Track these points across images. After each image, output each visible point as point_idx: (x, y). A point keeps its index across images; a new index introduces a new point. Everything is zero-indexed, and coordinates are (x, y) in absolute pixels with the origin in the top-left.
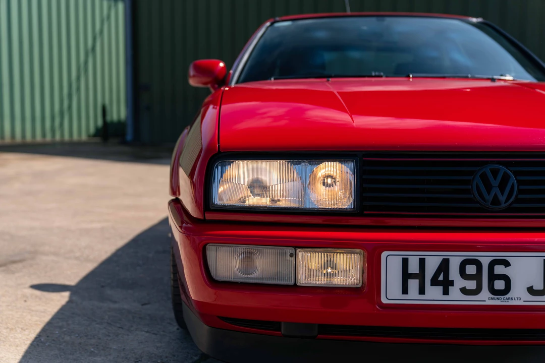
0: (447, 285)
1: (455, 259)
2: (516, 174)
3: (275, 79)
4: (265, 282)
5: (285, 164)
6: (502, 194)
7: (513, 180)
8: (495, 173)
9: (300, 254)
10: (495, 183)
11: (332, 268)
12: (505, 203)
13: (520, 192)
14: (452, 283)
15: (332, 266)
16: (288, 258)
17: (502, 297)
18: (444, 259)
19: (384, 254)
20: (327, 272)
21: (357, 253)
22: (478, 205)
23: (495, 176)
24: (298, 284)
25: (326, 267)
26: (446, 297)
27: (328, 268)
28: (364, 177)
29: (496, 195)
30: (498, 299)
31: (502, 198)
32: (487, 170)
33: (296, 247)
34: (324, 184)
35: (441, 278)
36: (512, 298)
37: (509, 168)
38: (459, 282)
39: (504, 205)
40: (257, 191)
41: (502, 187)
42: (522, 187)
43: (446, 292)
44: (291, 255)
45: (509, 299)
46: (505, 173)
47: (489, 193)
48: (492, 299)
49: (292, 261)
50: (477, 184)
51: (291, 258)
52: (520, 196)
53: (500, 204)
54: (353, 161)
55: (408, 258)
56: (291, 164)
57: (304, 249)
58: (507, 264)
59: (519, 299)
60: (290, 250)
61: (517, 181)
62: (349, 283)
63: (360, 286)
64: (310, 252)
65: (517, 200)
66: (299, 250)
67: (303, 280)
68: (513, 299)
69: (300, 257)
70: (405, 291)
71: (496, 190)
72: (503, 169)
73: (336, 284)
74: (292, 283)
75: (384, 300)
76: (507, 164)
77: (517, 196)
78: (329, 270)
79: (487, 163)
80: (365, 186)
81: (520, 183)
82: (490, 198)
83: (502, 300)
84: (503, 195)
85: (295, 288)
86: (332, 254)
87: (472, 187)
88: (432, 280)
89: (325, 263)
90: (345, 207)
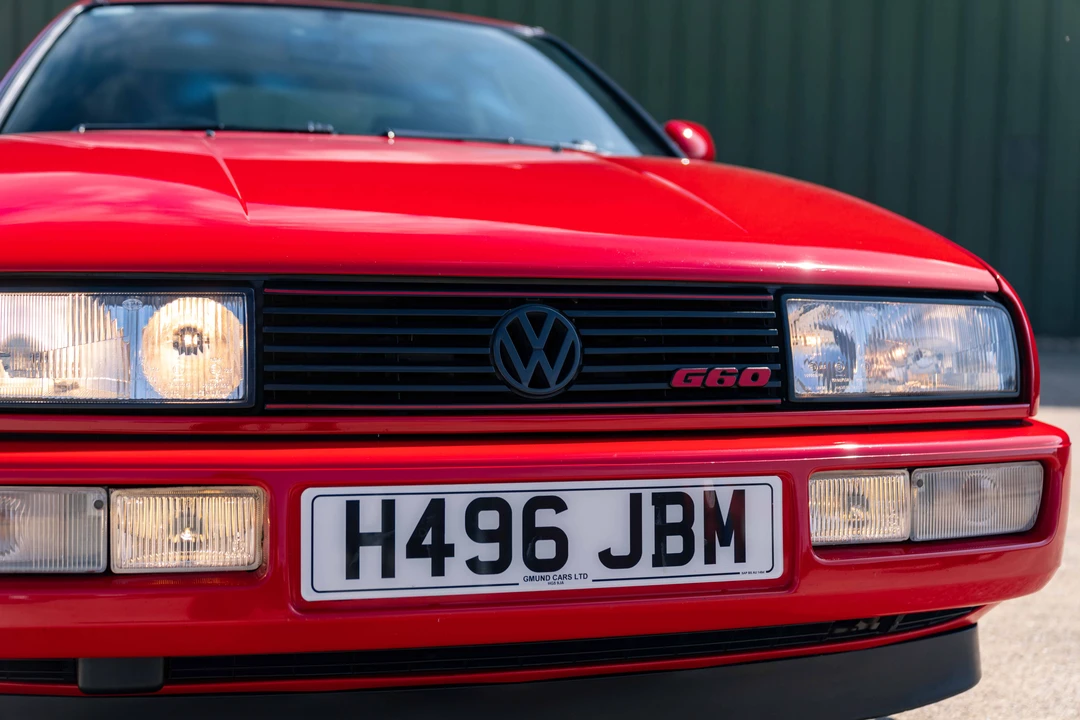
0: (439, 554)
1: (457, 500)
2: (580, 324)
3: (86, 129)
4: (35, 569)
5: (86, 301)
6: (552, 363)
7: (573, 336)
8: (537, 321)
9: (121, 500)
10: (538, 343)
11: (193, 530)
12: (557, 383)
13: (587, 360)
14: (450, 550)
15: (192, 525)
16: (92, 511)
17: (551, 574)
18: (433, 500)
19: (307, 495)
20: (182, 540)
21: (248, 495)
22: (503, 388)
23: (538, 329)
24: (116, 570)
25: (178, 528)
26: (438, 581)
27: (183, 530)
28: (265, 330)
29: (539, 368)
30: (543, 578)
31: (552, 375)
32: (522, 315)
33: (110, 486)
34: (176, 345)
35: (428, 540)
36: (570, 575)
37: (565, 312)
38: (466, 548)
39: (554, 388)
40: (20, 363)
41: (552, 351)
42: (590, 351)
43: (438, 570)
44: (98, 505)
45: (565, 577)
46: (557, 322)
47: (526, 363)
48: (532, 579)
49: (99, 518)
50: (502, 346)
51: (97, 511)
52: (587, 369)
53: (547, 385)
54: (243, 296)
55: (358, 502)
56: (100, 303)
57: (128, 490)
58: (559, 505)
59: (584, 576)
60: (94, 494)
61: (583, 338)
62: (231, 562)
63: (255, 566)
64: (142, 495)
65: (581, 378)
66: (115, 493)
67: (128, 558)
68: (573, 577)
69: (119, 510)
70: (353, 571)
71: (539, 358)
72: (553, 314)
73: (201, 566)
74: (101, 568)
75: (308, 595)
76: (562, 305)
77: (580, 368)
78: (187, 536)
79: (521, 302)
80: (268, 349)
81: (587, 341)
82: (526, 374)
83: (551, 580)
84: (552, 367)
85: (106, 580)
86: (192, 500)
87: (492, 350)
88: (409, 546)
89: (176, 519)
90: (224, 397)
